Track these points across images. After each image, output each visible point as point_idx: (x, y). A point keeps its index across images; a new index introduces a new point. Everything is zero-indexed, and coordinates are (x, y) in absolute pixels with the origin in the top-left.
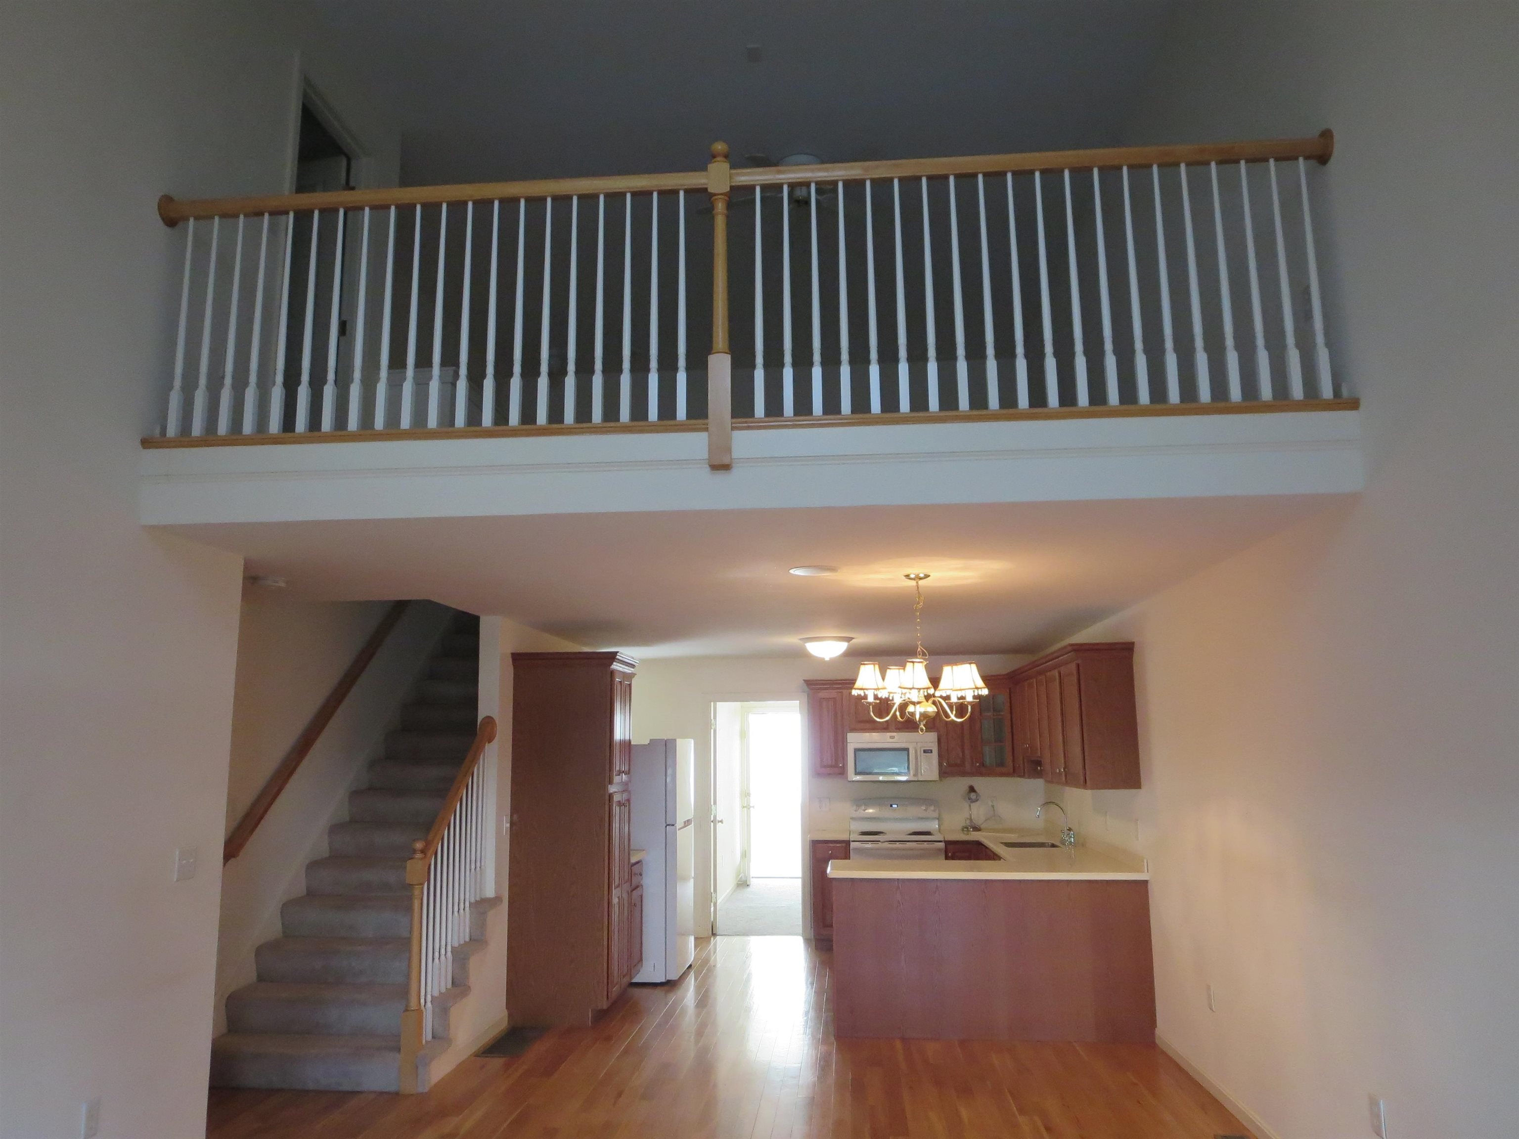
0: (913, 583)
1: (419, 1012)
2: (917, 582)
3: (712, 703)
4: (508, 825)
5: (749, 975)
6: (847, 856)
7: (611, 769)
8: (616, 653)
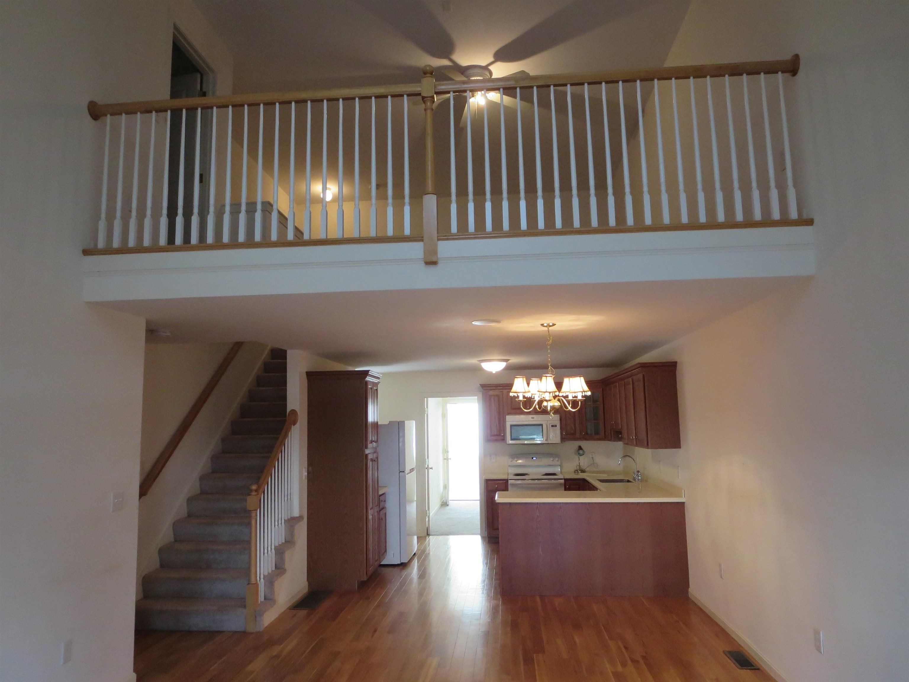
0: (546, 329)
1: (256, 585)
2: (548, 328)
3: (426, 399)
4: (306, 474)
5: (449, 559)
6: (506, 489)
7: (366, 440)
8: (368, 371)
